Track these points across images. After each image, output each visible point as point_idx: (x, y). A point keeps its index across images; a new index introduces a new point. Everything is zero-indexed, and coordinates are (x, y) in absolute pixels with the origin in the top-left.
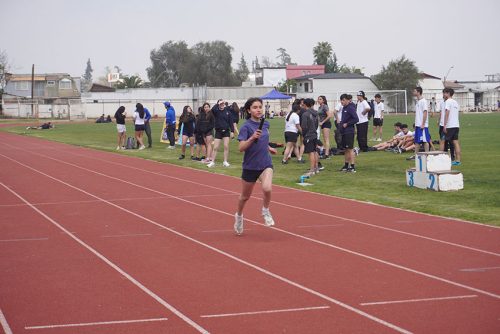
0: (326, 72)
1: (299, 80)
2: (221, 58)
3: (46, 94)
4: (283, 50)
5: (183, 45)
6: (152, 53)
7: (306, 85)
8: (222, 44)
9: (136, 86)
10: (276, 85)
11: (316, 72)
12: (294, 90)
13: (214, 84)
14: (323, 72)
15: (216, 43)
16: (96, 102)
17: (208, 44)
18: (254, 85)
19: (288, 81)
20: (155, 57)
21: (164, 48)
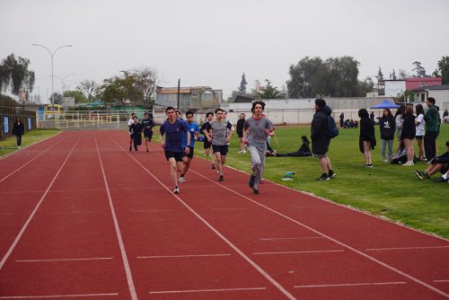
0: (443, 84)
1: (417, 91)
2: (348, 71)
3: (191, 104)
4: (417, 63)
5: (318, 61)
6: (291, 68)
7: (423, 95)
8: (350, 59)
9: (274, 97)
10: (395, 96)
11: (434, 83)
12: (412, 100)
13: (342, 95)
14: (440, 83)
15: (343, 59)
16: (231, 111)
17: (337, 60)
18: (377, 96)
19: (406, 92)
20: (294, 72)
21: (302, 63)
